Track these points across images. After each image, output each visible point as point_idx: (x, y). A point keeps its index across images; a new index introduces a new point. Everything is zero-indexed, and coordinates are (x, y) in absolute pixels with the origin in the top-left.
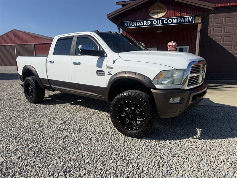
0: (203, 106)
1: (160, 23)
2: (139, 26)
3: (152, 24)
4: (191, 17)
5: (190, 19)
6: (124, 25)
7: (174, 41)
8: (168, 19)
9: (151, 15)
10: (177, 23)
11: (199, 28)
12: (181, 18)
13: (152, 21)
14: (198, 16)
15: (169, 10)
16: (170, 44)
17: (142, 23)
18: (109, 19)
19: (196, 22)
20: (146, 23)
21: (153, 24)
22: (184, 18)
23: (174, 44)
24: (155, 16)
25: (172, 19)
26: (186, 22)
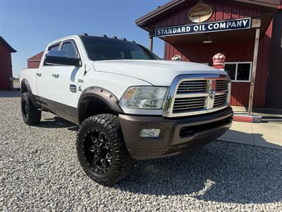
0: (244, 144)
1: (203, 29)
2: (176, 33)
3: (192, 30)
4: (245, 20)
5: (245, 23)
6: (157, 33)
7: (222, 53)
8: (214, 24)
9: (191, 19)
10: (226, 28)
11: (257, 36)
12: (232, 22)
13: (192, 27)
14: (256, 17)
15: (215, 11)
16: (216, 56)
17: (179, 30)
18: (138, 26)
19: (253, 27)
20: (184, 30)
21: (194, 31)
22: (236, 22)
23: (221, 57)
24: (196, 21)
25: (219, 23)
26: (239, 27)
